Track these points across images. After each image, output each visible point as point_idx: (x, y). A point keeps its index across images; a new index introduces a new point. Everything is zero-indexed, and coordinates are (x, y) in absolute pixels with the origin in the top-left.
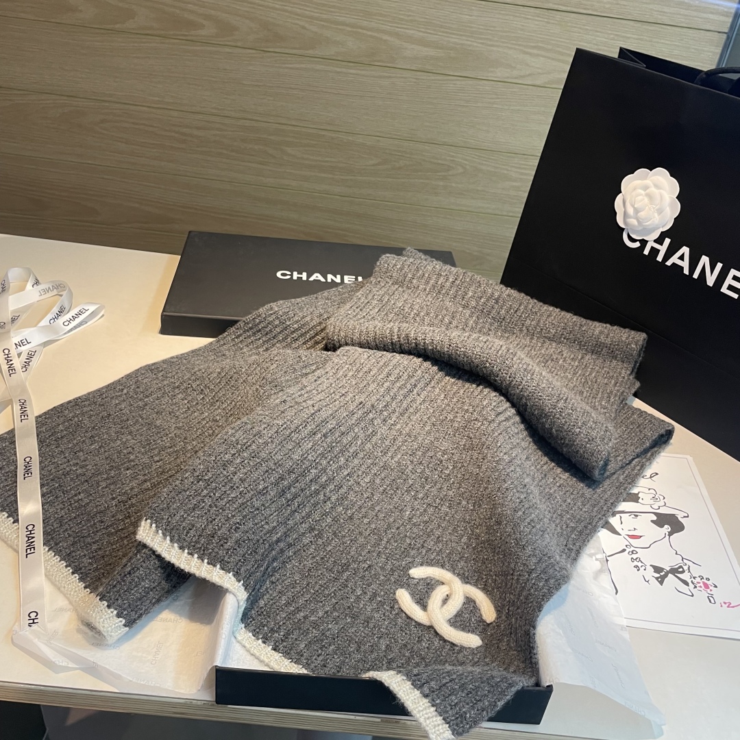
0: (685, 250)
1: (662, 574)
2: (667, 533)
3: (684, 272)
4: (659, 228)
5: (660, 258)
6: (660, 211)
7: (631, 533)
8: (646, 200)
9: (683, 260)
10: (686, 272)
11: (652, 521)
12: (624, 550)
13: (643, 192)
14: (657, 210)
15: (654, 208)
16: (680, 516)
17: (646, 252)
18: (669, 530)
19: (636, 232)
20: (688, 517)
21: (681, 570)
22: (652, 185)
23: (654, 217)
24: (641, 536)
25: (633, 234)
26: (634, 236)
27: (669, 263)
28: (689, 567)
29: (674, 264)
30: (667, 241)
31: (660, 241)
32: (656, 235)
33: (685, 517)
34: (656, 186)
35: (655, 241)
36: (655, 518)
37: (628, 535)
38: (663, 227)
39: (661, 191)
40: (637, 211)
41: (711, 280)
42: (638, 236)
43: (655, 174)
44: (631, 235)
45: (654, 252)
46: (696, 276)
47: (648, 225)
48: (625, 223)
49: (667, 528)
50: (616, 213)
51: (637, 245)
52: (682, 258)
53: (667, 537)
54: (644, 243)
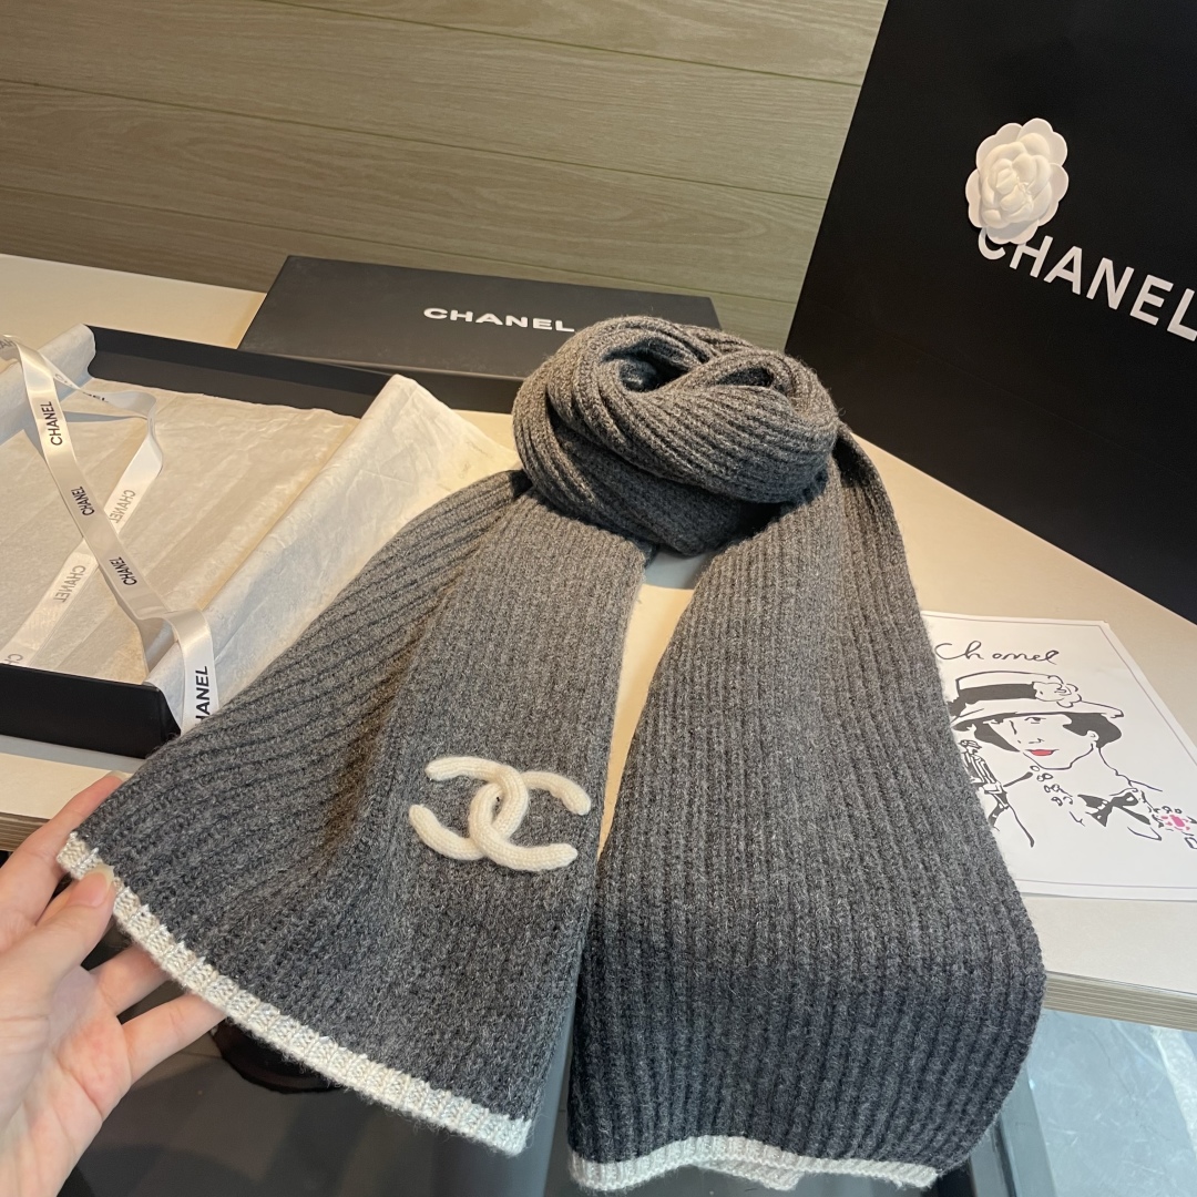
0: (1075, 253)
1: (1101, 808)
2: (1095, 744)
3: (1074, 291)
4: (1035, 221)
5: (1035, 273)
6: (1036, 192)
7: (1034, 747)
8: (1014, 174)
9: (1072, 270)
10: (1077, 289)
11: (1066, 726)
12: (1029, 775)
13: (1009, 163)
14: (1031, 189)
15: (1026, 187)
16: (1109, 715)
17: (1014, 264)
18: (1097, 738)
19: (998, 232)
20: (1122, 715)
21: (1131, 799)
22: (1024, 148)
23: (1027, 202)
24: (1052, 751)
25: (994, 236)
26: (995, 240)
27: (1049, 278)
28: (1143, 794)
29: (1057, 279)
30: (1048, 241)
31: (1035, 242)
32: (1030, 234)
33: (1117, 716)
34: (1032, 150)
35: (1029, 244)
36: (1069, 721)
37: (1031, 751)
38: (1040, 218)
39: (1039, 157)
40: (999, 195)
41: (1114, 301)
42: (1001, 238)
43: (1028, 132)
44: (990, 238)
45: (1027, 261)
46: (1091, 295)
47: (1016, 217)
48: (982, 220)
49: (1092, 736)
50: (967, 204)
51: (1001, 253)
52: (1070, 267)
53: (1096, 749)
54: (1011, 248)
